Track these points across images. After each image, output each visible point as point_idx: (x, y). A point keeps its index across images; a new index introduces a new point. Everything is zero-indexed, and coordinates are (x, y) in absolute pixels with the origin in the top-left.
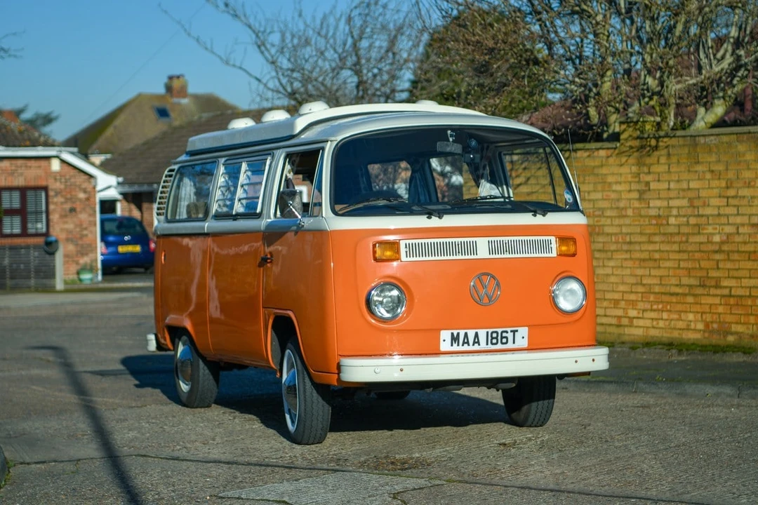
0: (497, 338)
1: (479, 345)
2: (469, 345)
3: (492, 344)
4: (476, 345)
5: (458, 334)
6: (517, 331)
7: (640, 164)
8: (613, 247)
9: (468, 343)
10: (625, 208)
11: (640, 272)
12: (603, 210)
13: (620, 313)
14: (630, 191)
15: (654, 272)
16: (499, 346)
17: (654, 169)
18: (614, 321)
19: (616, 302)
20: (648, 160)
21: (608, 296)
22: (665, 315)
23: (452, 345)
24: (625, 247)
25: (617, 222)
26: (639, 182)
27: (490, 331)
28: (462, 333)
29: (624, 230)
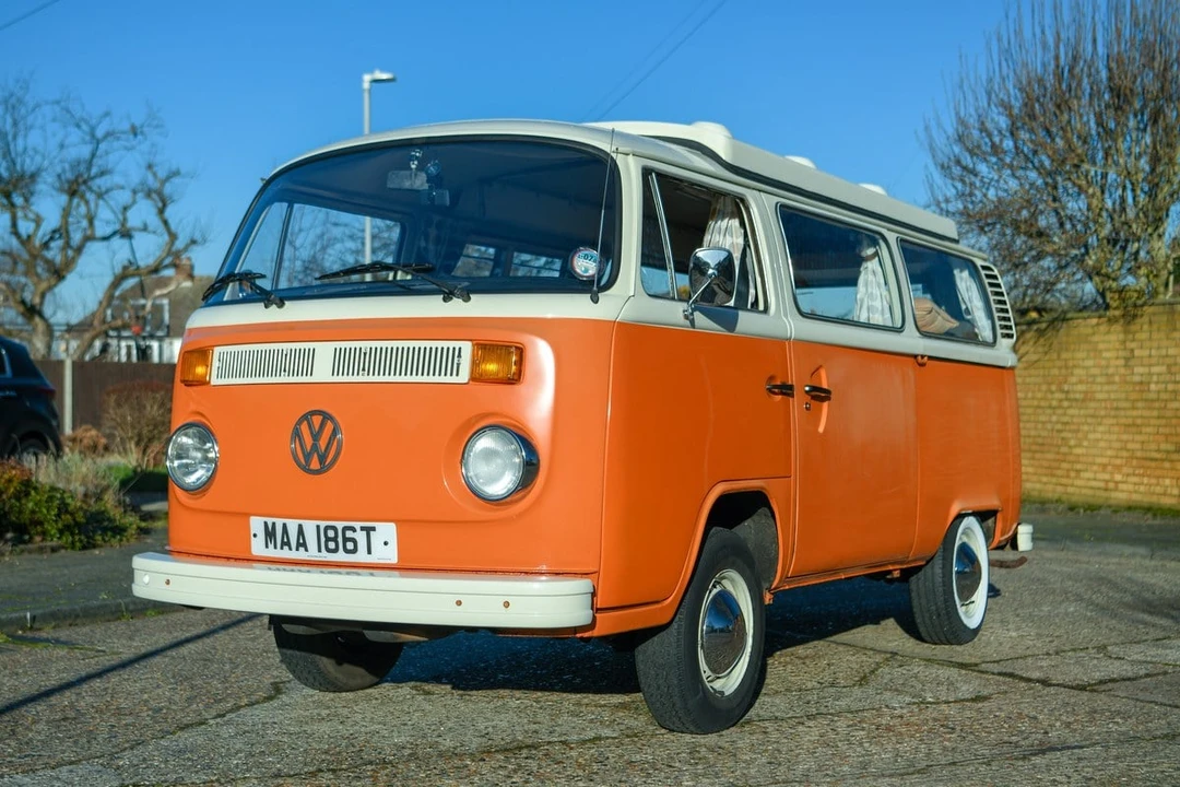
0: (335, 539)
1: (306, 550)
2: (290, 549)
3: (328, 550)
4: (302, 549)
5: (274, 524)
6: (374, 529)
7: (1126, 332)
8: (1103, 413)
9: (288, 544)
10: (1113, 375)
11: (1125, 437)
12: (1094, 376)
13: (1107, 477)
14: (1117, 358)
15: (1138, 438)
16: (341, 556)
17: (1138, 336)
18: (1102, 485)
19: (1104, 466)
20: (1133, 328)
21: (1099, 460)
22: (1146, 480)
23: (267, 547)
24: (1113, 413)
25: (1106, 388)
26: (1125, 349)
27: (323, 524)
28: (279, 522)
29: (1113, 396)
